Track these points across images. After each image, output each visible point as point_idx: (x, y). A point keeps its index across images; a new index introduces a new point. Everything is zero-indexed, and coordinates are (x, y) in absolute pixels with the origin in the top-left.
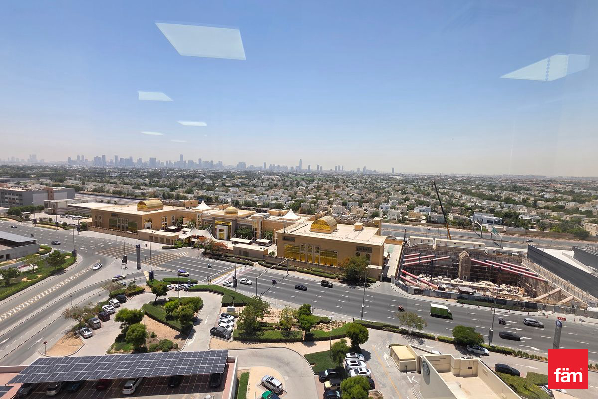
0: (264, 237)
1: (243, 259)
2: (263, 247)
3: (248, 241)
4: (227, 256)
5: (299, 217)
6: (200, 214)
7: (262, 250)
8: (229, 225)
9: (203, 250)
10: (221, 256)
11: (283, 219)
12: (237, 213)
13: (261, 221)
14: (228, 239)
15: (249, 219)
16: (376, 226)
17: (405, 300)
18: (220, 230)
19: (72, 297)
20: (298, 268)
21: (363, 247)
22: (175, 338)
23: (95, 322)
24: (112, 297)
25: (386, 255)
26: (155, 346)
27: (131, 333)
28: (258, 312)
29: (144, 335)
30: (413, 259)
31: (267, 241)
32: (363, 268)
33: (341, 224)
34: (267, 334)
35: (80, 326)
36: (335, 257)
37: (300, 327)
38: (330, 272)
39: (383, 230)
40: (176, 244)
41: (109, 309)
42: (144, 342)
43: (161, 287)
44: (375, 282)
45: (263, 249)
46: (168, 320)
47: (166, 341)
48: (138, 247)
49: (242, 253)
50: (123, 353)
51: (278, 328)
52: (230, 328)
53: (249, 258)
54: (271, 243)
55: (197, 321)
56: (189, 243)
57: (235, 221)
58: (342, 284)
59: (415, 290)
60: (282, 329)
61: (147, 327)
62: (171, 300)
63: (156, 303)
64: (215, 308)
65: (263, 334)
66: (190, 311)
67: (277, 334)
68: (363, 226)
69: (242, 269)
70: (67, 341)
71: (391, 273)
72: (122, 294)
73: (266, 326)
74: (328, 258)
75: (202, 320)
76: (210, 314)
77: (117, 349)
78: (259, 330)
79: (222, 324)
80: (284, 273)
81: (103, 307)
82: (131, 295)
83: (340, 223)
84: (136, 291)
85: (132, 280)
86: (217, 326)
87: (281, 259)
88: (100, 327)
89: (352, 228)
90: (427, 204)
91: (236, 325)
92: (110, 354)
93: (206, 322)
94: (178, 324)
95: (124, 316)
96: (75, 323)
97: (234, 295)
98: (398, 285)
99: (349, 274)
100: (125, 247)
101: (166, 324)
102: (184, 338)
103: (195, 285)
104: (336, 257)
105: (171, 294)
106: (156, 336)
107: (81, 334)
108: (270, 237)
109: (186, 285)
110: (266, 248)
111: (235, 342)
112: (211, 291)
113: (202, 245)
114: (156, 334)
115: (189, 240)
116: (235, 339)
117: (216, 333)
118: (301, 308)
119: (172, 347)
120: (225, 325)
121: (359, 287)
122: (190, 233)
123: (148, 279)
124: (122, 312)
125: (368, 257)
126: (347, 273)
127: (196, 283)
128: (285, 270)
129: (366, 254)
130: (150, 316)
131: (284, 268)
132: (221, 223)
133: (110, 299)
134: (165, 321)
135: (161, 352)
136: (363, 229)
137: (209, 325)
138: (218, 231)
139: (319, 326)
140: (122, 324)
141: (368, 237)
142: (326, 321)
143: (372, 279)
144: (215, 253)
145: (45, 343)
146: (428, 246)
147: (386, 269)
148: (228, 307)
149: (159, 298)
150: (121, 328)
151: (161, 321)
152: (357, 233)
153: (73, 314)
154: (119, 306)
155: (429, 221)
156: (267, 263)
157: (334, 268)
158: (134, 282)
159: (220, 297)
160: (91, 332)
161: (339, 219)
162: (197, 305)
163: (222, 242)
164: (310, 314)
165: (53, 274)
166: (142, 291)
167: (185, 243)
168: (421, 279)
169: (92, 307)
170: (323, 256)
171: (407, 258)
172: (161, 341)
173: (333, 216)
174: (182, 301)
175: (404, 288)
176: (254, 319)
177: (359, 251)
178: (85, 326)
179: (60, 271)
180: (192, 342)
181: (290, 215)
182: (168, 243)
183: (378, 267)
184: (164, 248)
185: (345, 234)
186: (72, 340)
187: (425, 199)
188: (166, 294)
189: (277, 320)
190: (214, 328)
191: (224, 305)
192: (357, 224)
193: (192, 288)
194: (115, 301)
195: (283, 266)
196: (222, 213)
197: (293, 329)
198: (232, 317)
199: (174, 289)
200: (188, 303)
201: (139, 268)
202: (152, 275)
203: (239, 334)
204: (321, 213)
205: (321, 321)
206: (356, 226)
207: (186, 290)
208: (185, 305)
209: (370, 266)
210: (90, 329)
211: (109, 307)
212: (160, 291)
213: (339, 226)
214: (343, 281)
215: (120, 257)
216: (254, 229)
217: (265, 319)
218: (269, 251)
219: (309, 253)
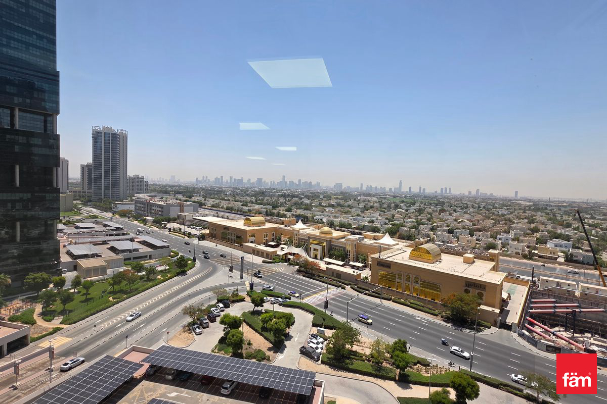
0: (357, 260)
1: (335, 280)
2: (356, 271)
3: (341, 263)
4: (319, 276)
5: (397, 242)
6: (296, 233)
7: (355, 274)
8: (324, 245)
9: (297, 267)
10: (314, 275)
11: (378, 243)
12: (332, 233)
13: (355, 243)
14: (322, 259)
15: (343, 240)
16: (493, 260)
17: (533, 356)
18: (315, 250)
19: (190, 297)
20: (393, 298)
21: (474, 283)
22: (268, 350)
23: (205, 322)
24: (219, 301)
25: (505, 295)
26: (251, 354)
27: (231, 337)
28: (347, 338)
29: (241, 341)
30: (544, 306)
31: (360, 265)
32: (473, 309)
33: (447, 253)
34: (357, 364)
35: (193, 323)
36: (437, 291)
37: (394, 363)
38: (430, 307)
39: (500, 265)
40: (274, 259)
41: (216, 311)
42: (241, 348)
43: (259, 299)
44: (490, 328)
45: (356, 272)
46: (263, 331)
47: (260, 351)
48: (242, 258)
49: (335, 274)
50: (224, 354)
51: (369, 361)
52: (319, 351)
53: (341, 281)
54: (365, 267)
55: (288, 337)
56: (285, 259)
57: (330, 241)
58: (446, 324)
59: (548, 346)
60: (373, 362)
61: (244, 334)
62: (267, 312)
63: (254, 313)
64: (305, 327)
65: (352, 364)
66: (283, 326)
67: (367, 366)
68: (475, 258)
69: (333, 291)
70: (183, 334)
71: (513, 318)
72: (227, 300)
73: (355, 355)
74: (428, 290)
75: (292, 337)
76: (300, 332)
77: (220, 350)
78: (349, 358)
79: (311, 345)
80: (378, 301)
81: (211, 309)
82: (234, 302)
83: (445, 253)
84: (238, 298)
85: (236, 288)
86: (306, 346)
87: (375, 285)
88: (208, 327)
89: (461, 259)
90: (567, 238)
91: (324, 348)
92: (213, 354)
93: (296, 339)
94: (271, 336)
95: (227, 320)
96: (189, 320)
97: (324, 317)
98: (522, 335)
99: (455, 313)
100: (233, 258)
101: (261, 334)
102: (276, 352)
103: (288, 300)
104: (440, 292)
105: (267, 306)
106: (252, 344)
107: (194, 330)
108: (364, 261)
109: (280, 299)
110: (359, 272)
111: (323, 366)
112: (303, 309)
113: (297, 262)
114: (251, 342)
115: (286, 256)
116: (323, 362)
117: (305, 352)
118: (395, 343)
119: (265, 359)
120: (314, 346)
121: (468, 331)
122: (287, 250)
123: (248, 289)
124: (226, 316)
125: (480, 296)
126: (452, 312)
127: (290, 299)
128: (379, 298)
129: (477, 291)
130: (248, 324)
131: (377, 295)
132: (316, 242)
133: (217, 303)
134: (260, 331)
135: (254, 360)
136: (474, 262)
137: (299, 343)
138: (312, 250)
139: (416, 367)
140: (225, 328)
141: (481, 271)
142: (426, 364)
143: (486, 323)
144: (308, 271)
145: (168, 333)
146: (568, 291)
147: (504, 313)
148: (318, 328)
149: (256, 308)
150: (224, 331)
151: (256, 331)
152: (467, 265)
153: (189, 311)
154: (224, 311)
155: (570, 260)
156: (359, 288)
157: (436, 303)
158: (237, 290)
159: (311, 317)
160: (201, 330)
161: (443, 247)
162: (289, 321)
163: (316, 261)
164: (405, 351)
165: (178, 274)
166: (242, 300)
167: (282, 259)
168: (558, 333)
169: (203, 308)
170: (422, 287)
171: (536, 303)
172: (255, 350)
173: (436, 244)
174: (276, 315)
175: (532, 342)
176: (343, 346)
177: (468, 287)
178: (197, 324)
179: (183, 273)
180: (283, 357)
181: (387, 240)
182: (267, 257)
183: (494, 309)
184: (264, 262)
185: (450, 265)
186: (187, 335)
187: (563, 231)
188: (263, 306)
189: (368, 351)
190: (303, 347)
191: (314, 325)
192: (467, 255)
193: (285, 304)
194: (221, 305)
195: (377, 293)
196: (317, 233)
197: (384, 364)
198: (321, 340)
199: (269, 302)
200: (281, 318)
201: (242, 278)
202: (252, 285)
203: (328, 358)
204: (422, 240)
205: (419, 362)
206: (465, 258)
207: (280, 305)
208: (278, 319)
209: (483, 307)
210: (201, 327)
211: (216, 310)
212: (258, 302)
213: (444, 256)
214: (447, 320)
215: (227, 266)
216: (347, 251)
217: (355, 348)
218: (363, 276)
219: (407, 282)
